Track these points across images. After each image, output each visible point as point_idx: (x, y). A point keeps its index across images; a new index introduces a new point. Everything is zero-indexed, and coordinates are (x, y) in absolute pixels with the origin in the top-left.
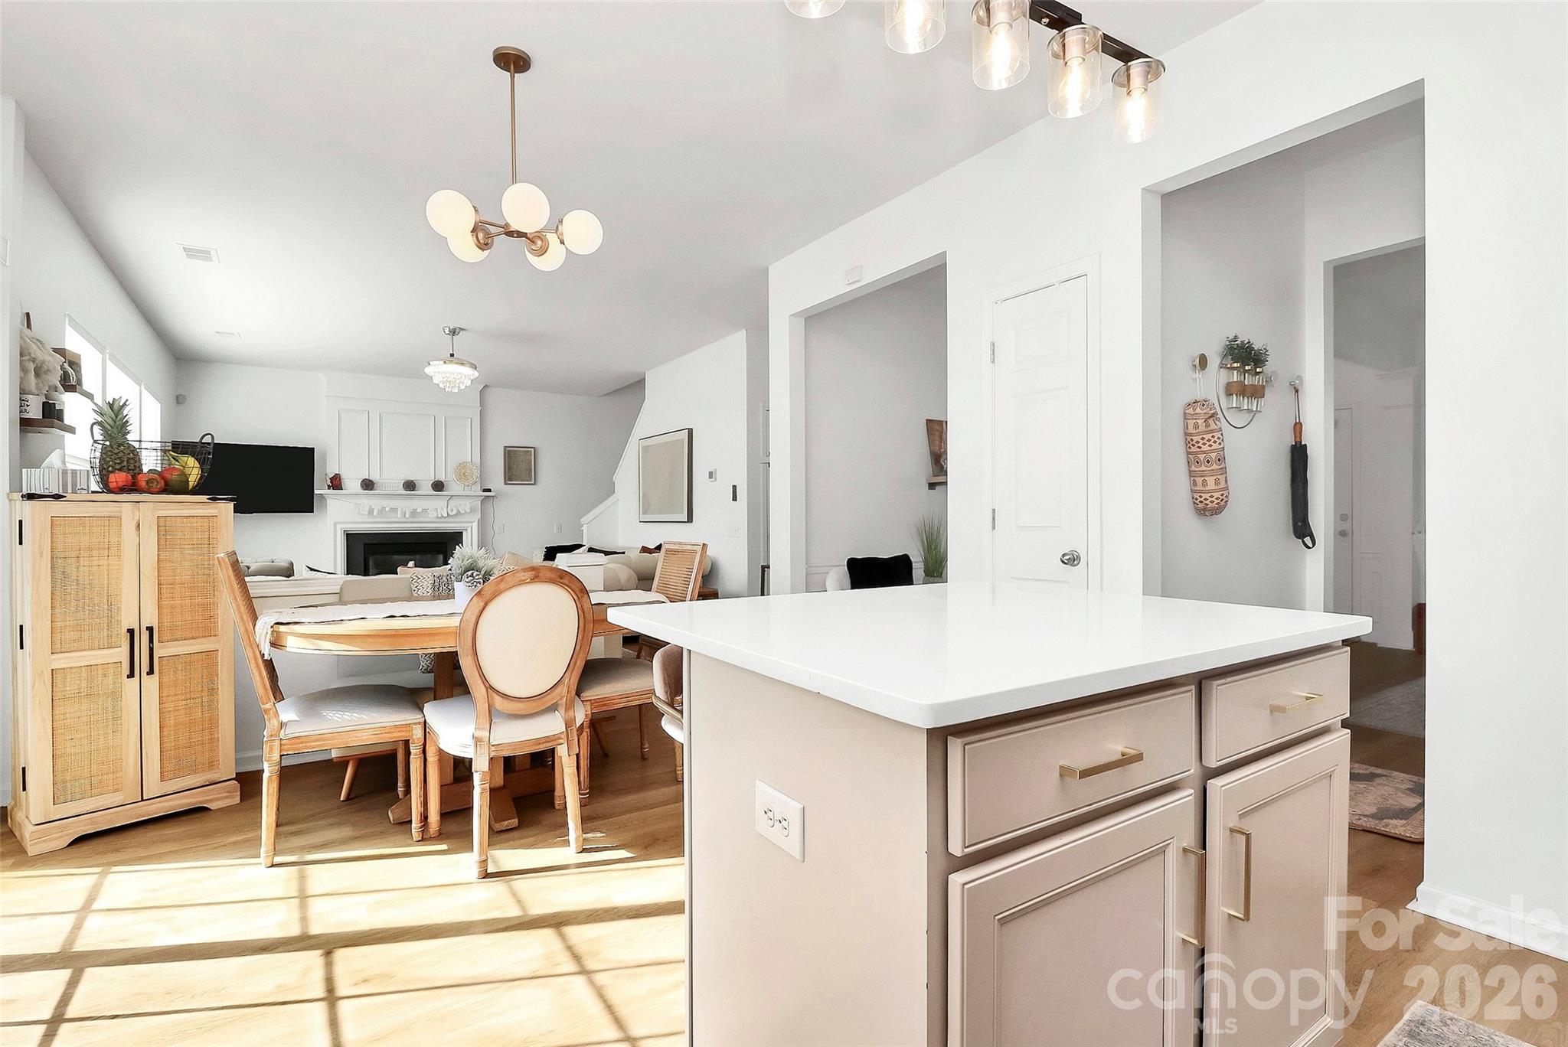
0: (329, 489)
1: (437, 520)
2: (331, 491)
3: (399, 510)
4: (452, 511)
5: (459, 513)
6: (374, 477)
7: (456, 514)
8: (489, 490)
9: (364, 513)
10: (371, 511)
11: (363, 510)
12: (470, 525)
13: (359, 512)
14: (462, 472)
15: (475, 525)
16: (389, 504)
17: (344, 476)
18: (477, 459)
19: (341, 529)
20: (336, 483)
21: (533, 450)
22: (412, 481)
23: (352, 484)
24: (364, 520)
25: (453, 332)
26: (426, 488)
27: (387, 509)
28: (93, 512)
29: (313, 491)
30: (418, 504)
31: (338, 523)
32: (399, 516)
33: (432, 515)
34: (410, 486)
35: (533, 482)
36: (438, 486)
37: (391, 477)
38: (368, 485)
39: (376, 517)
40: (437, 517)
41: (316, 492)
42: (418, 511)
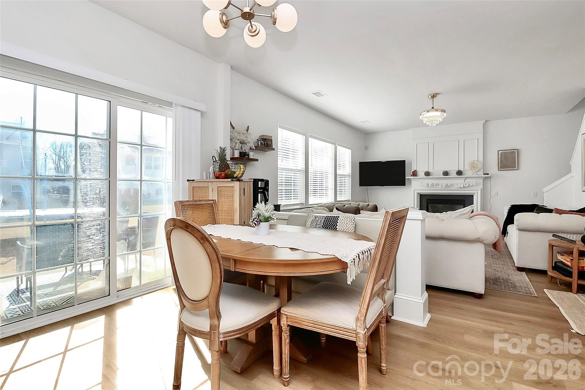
0: (411, 176)
1: (458, 189)
2: (412, 177)
3: (440, 184)
4: (466, 184)
5: (469, 186)
6: (431, 170)
7: (468, 186)
8: (488, 174)
9: (425, 186)
10: (428, 185)
11: (425, 185)
12: (477, 191)
13: (423, 185)
14: (473, 166)
15: (479, 192)
16: (435, 182)
17: (418, 171)
18: (481, 159)
19: (417, 192)
20: (415, 174)
21: (517, 150)
22: (446, 171)
23: (421, 174)
24: (426, 189)
25: (433, 97)
26: (454, 174)
27: (435, 184)
28: (203, 185)
29: (405, 177)
30: (449, 182)
31: (416, 190)
32: (440, 187)
33: (456, 187)
34: (446, 173)
35: (517, 169)
36: (459, 173)
37: (437, 170)
38: (427, 174)
39: (429, 187)
40: (458, 188)
41: (406, 177)
42: (449, 185)
